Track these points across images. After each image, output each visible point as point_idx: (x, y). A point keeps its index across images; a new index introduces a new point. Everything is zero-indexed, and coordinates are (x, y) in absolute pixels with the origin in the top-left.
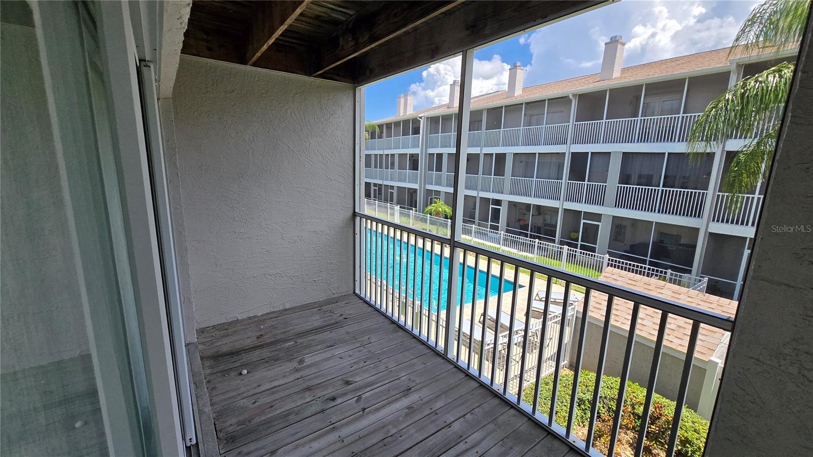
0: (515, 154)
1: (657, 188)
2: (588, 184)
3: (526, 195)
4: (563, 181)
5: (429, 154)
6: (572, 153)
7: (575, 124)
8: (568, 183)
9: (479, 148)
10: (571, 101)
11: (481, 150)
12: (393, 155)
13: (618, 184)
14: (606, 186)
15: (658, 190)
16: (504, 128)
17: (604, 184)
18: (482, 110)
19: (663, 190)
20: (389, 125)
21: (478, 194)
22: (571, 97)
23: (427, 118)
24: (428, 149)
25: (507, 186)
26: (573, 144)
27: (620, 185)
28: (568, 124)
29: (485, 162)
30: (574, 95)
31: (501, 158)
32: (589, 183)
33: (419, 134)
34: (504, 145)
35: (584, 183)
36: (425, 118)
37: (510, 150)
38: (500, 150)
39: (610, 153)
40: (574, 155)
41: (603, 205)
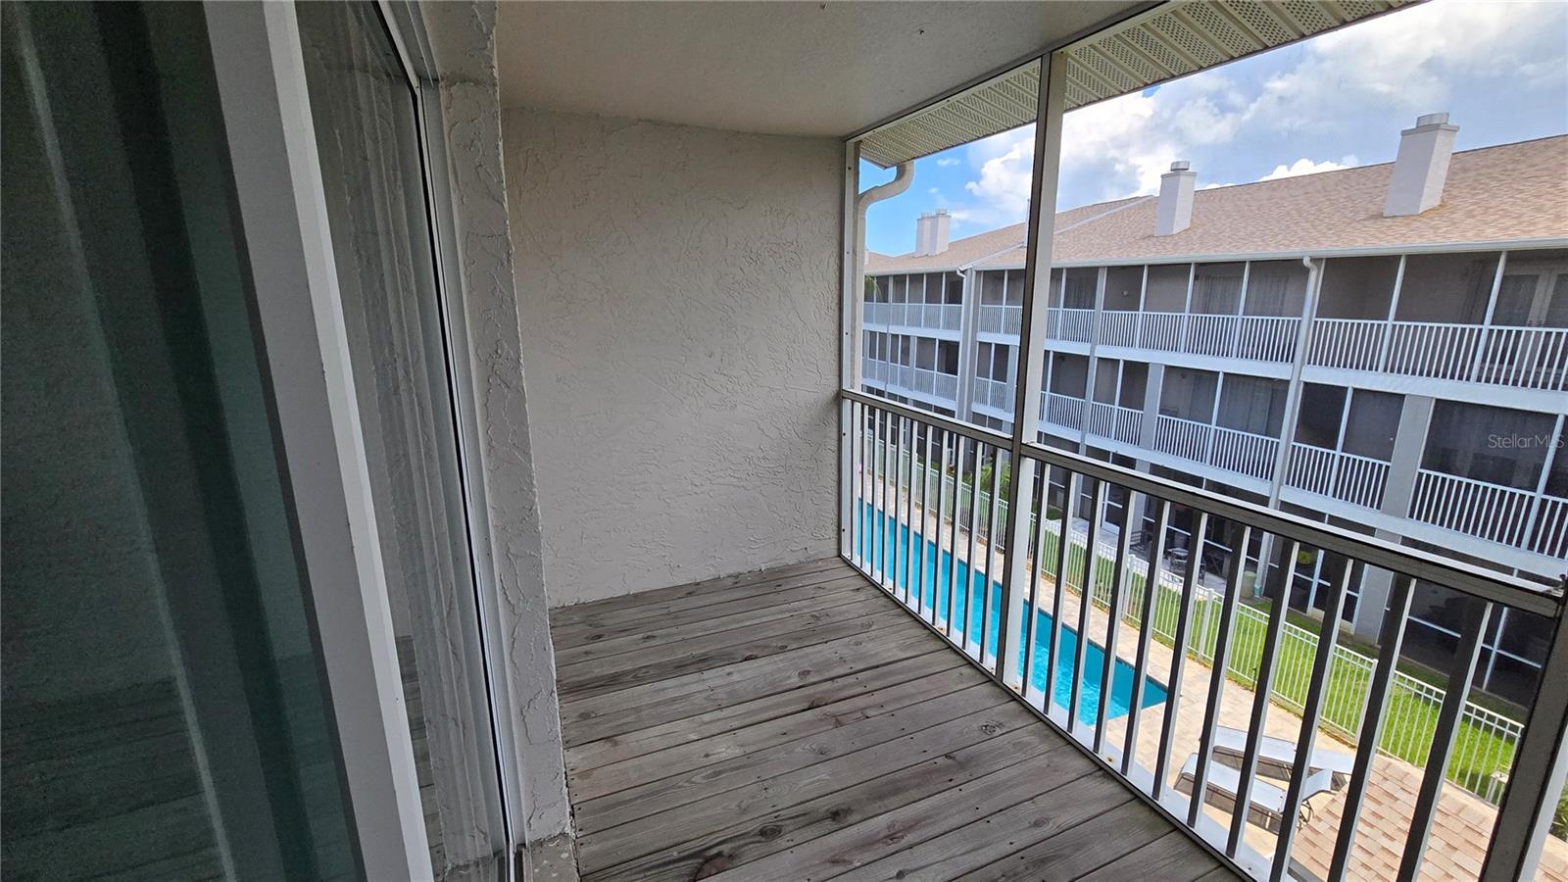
0: (1169, 368)
1: (1528, 494)
2: (1342, 457)
3: (1192, 456)
4: (1283, 441)
5: (980, 343)
6: (1306, 383)
7: (1316, 322)
8: (1294, 447)
9: (1089, 345)
10: (1307, 271)
11: (1092, 350)
12: (906, 338)
13: (1421, 467)
14: (1387, 467)
15: (1531, 499)
16: (1144, 310)
17: (1385, 463)
18: (1098, 268)
19: (1544, 502)
20: (899, 279)
21: (1083, 438)
22: (1306, 262)
23: (977, 272)
24: (978, 334)
25: (1150, 431)
26: (1309, 363)
27: (1426, 472)
28: (1297, 319)
29: (1099, 377)
30: (1315, 260)
31: (1136, 372)
32: (1346, 455)
33: (961, 303)
34: (1144, 345)
35: (1332, 452)
36: (974, 273)
37: (1158, 359)
38: (1137, 355)
39: (1404, 396)
40: (1310, 389)
41: (1378, 507)
